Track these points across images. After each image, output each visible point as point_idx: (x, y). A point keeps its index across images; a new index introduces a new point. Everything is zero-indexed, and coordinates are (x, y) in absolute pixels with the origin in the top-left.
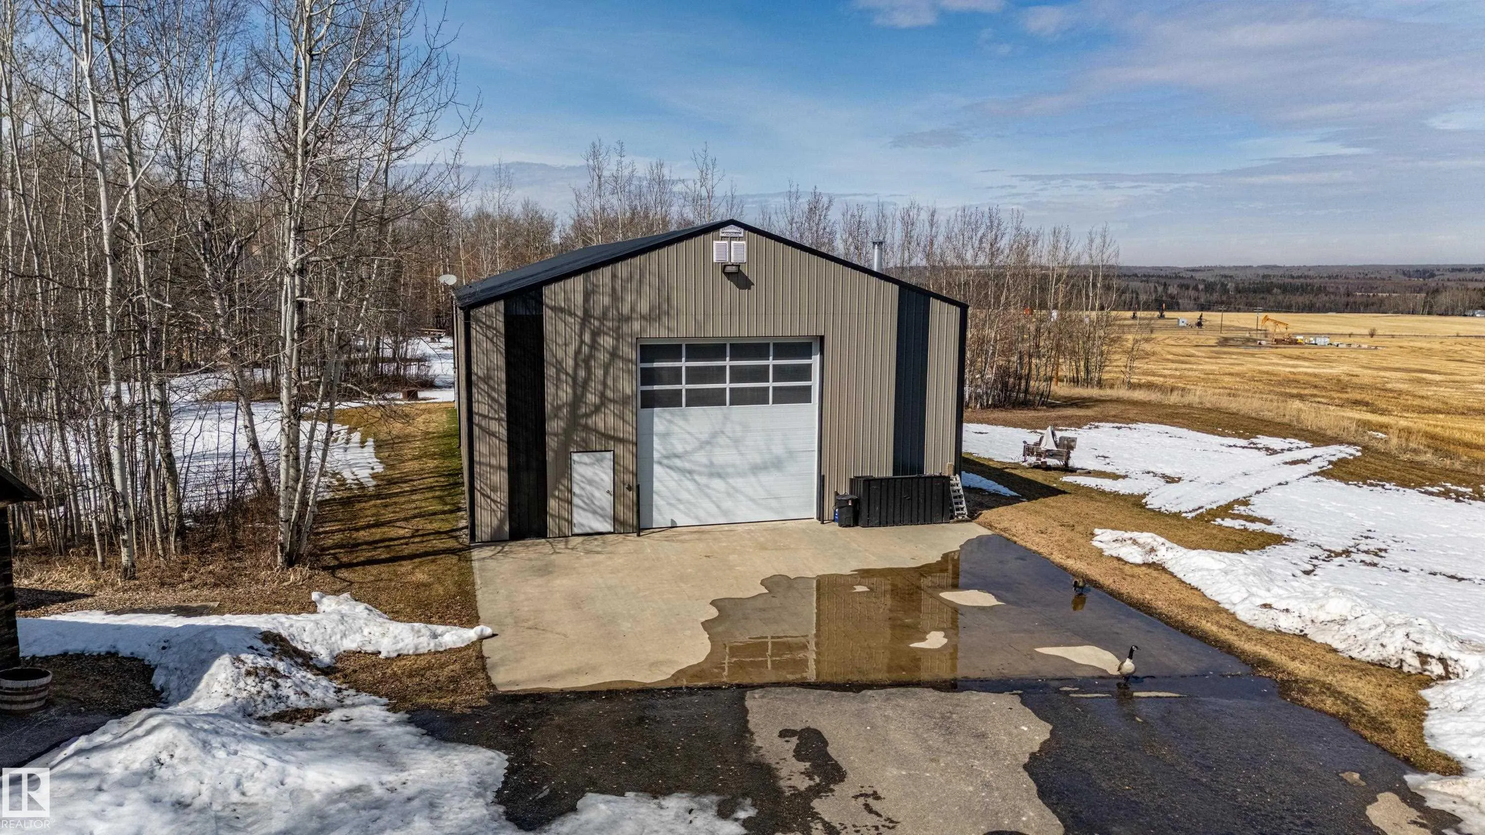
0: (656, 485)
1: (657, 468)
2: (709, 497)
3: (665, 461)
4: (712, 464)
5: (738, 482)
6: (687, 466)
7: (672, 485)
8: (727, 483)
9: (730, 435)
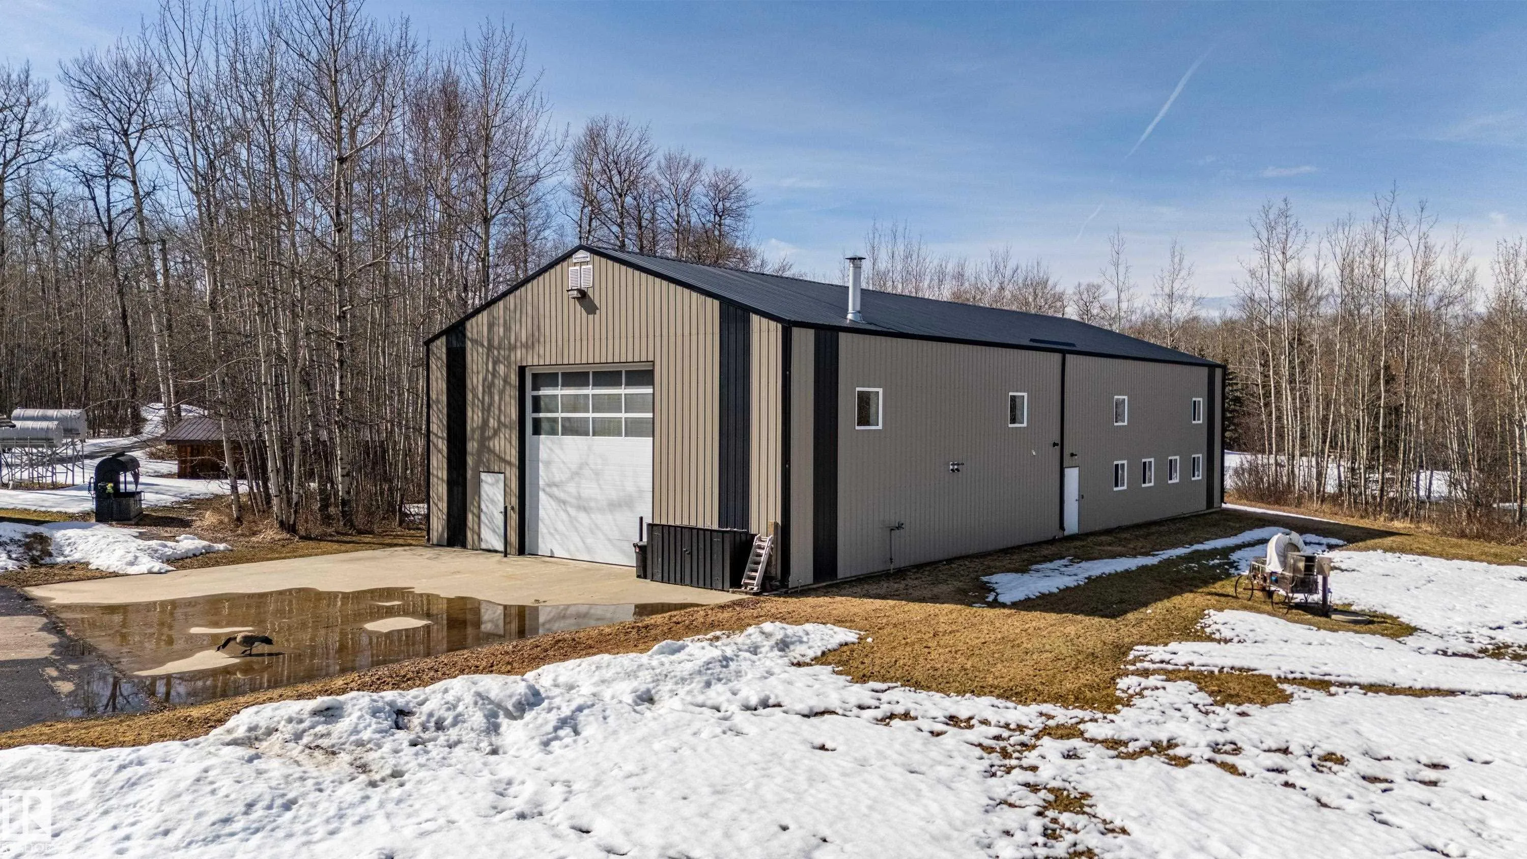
0: (542, 513)
1: (542, 495)
2: (576, 530)
3: (548, 489)
4: (579, 498)
5: (599, 518)
6: (562, 496)
7: (552, 513)
8: (591, 518)
9: (593, 467)
